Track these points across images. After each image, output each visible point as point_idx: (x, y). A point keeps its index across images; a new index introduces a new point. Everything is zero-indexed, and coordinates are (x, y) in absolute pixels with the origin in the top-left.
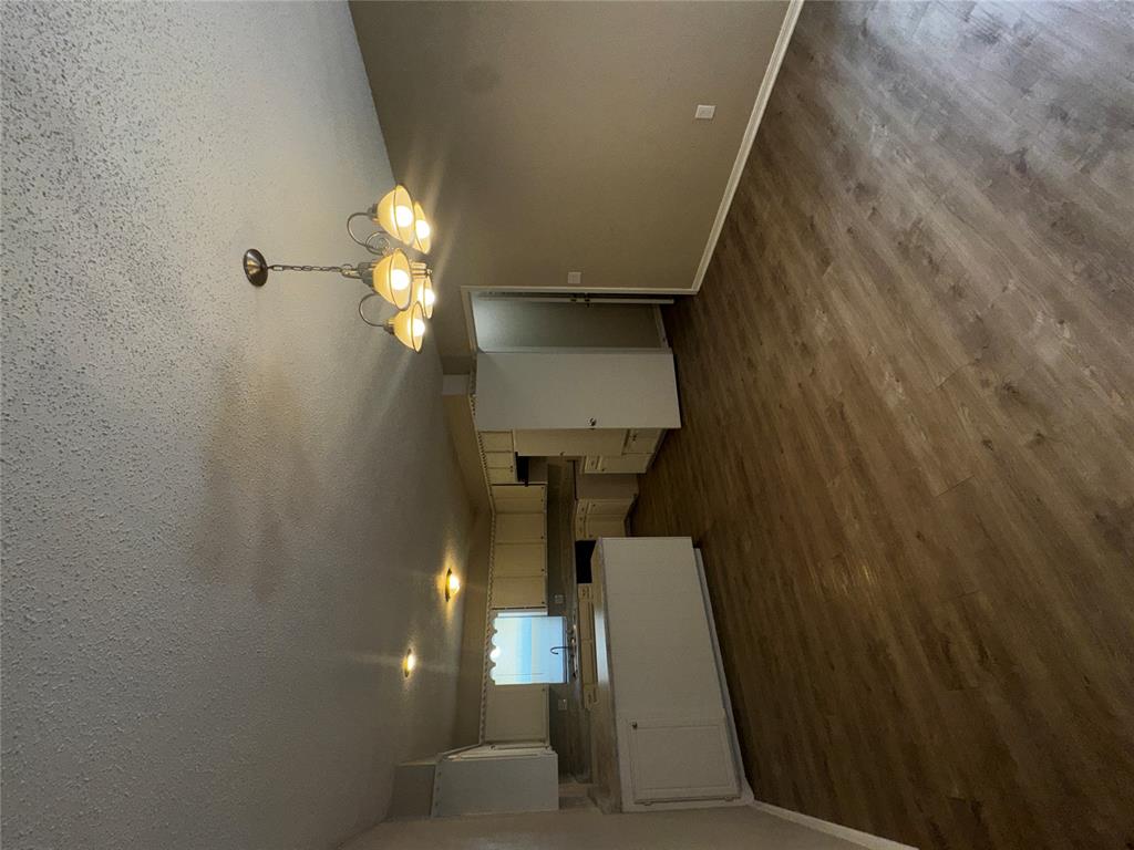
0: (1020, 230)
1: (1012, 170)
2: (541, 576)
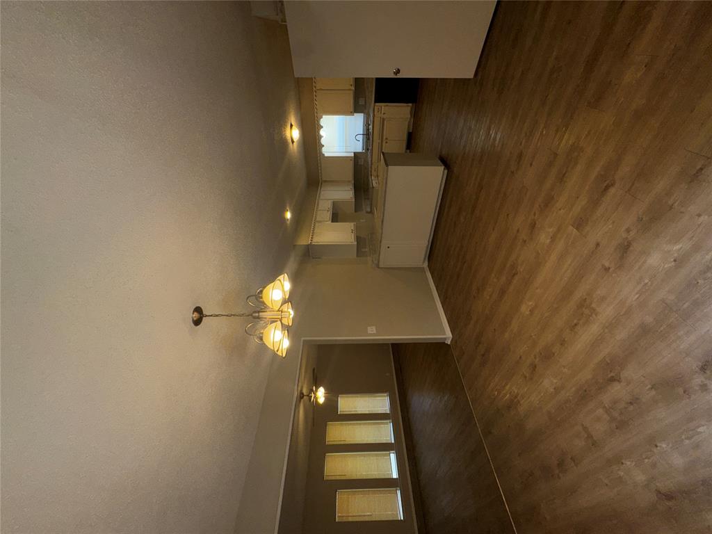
0: (586, 375)
1: (612, 374)
2: (350, 90)
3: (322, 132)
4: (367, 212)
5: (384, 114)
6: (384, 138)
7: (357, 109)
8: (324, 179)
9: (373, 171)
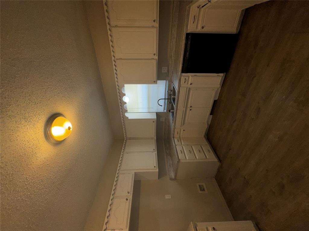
2: (153, 59)
3: (126, 99)
4: (171, 179)
5: (191, 84)
6: (189, 106)
7: (160, 76)
8: (128, 136)
9: (176, 134)
